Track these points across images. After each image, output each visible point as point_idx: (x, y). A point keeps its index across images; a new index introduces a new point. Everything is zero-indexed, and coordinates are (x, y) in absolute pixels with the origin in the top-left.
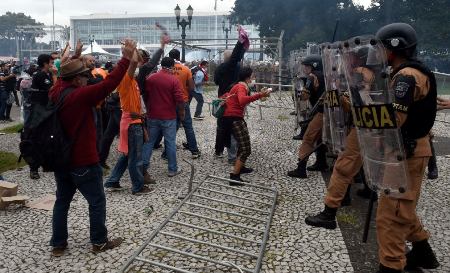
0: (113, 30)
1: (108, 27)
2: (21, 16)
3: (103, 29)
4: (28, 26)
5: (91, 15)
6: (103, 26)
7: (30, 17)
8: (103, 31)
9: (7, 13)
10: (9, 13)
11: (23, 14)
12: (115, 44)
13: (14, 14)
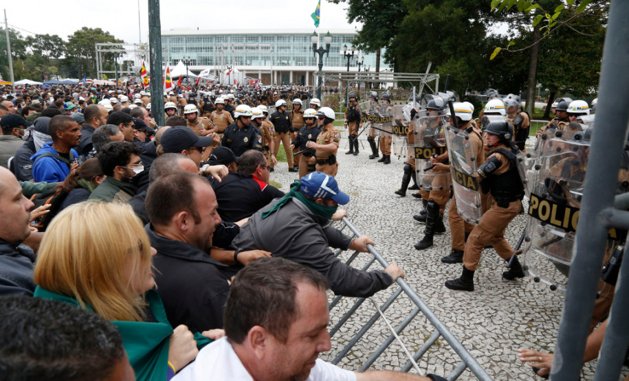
0: (196, 49)
1: (190, 45)
2: (99, 31)
3: (184, 47)
4: (110, 44)
5: (172, 30)
6: (184, 43)
7: (108, 33)
8: (185, 50)
9: (83, 28)
10: (85, 29)
11: (100, 29)
12: (199, 64)
13: (91, 30)
